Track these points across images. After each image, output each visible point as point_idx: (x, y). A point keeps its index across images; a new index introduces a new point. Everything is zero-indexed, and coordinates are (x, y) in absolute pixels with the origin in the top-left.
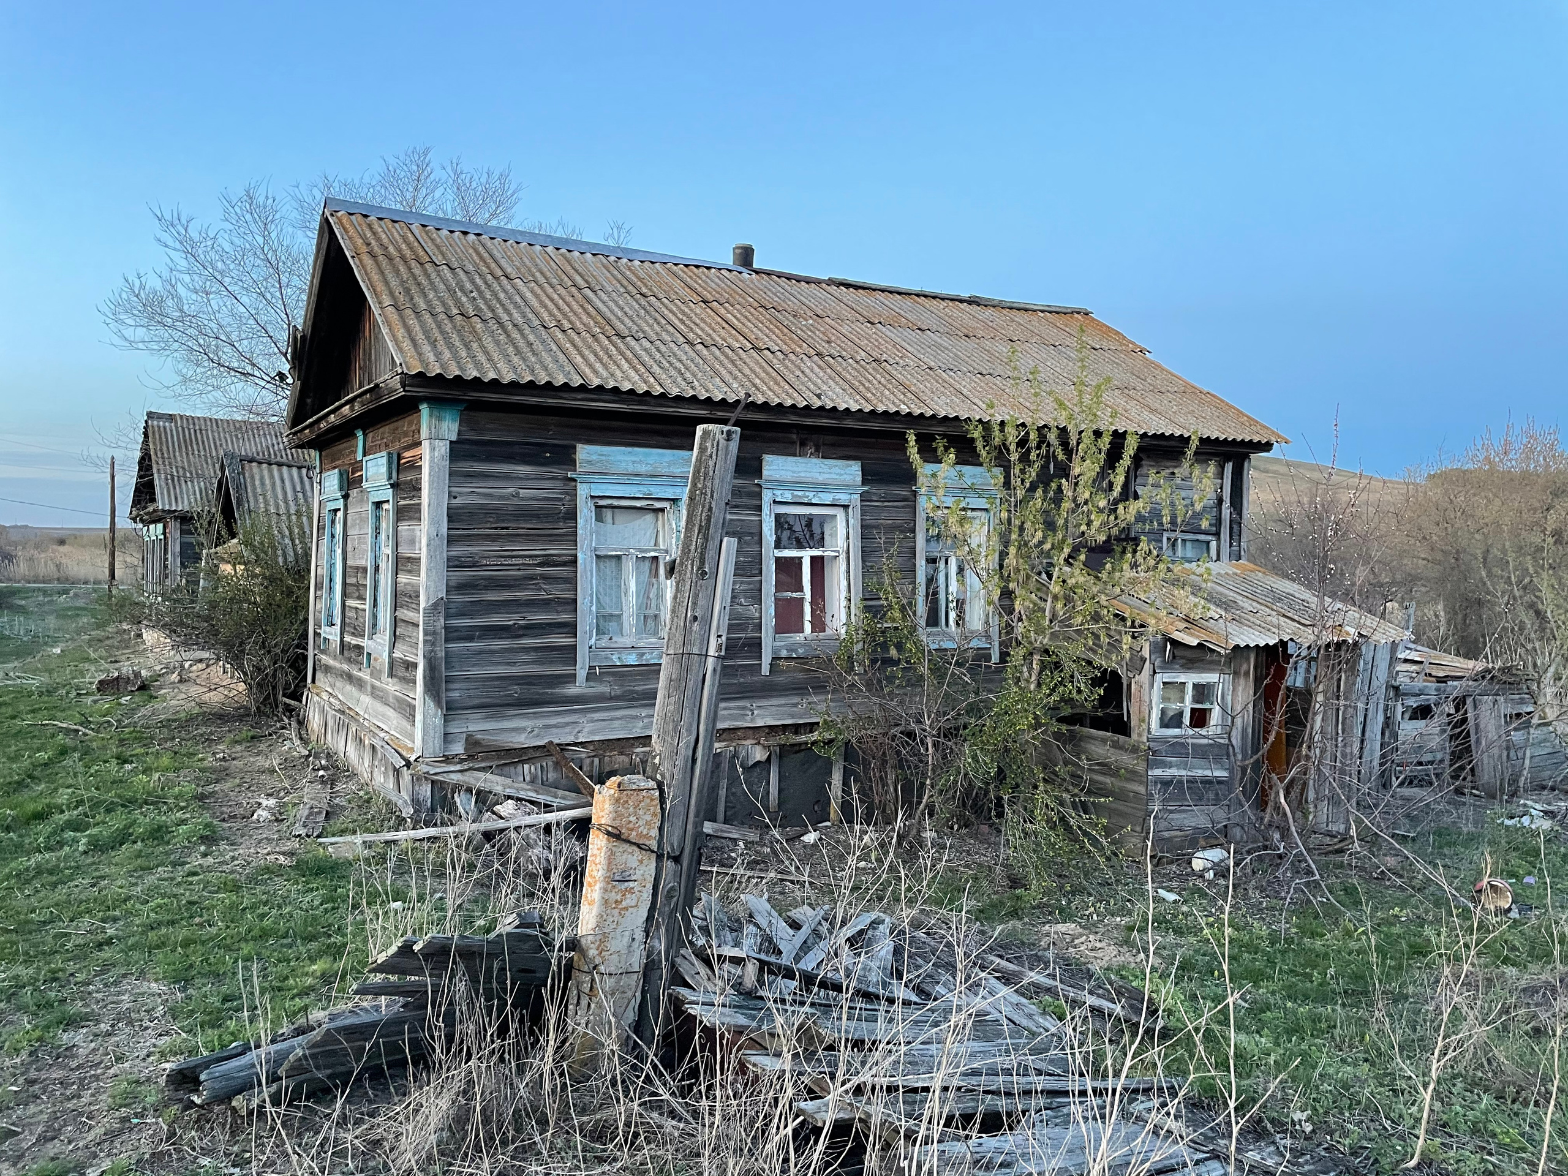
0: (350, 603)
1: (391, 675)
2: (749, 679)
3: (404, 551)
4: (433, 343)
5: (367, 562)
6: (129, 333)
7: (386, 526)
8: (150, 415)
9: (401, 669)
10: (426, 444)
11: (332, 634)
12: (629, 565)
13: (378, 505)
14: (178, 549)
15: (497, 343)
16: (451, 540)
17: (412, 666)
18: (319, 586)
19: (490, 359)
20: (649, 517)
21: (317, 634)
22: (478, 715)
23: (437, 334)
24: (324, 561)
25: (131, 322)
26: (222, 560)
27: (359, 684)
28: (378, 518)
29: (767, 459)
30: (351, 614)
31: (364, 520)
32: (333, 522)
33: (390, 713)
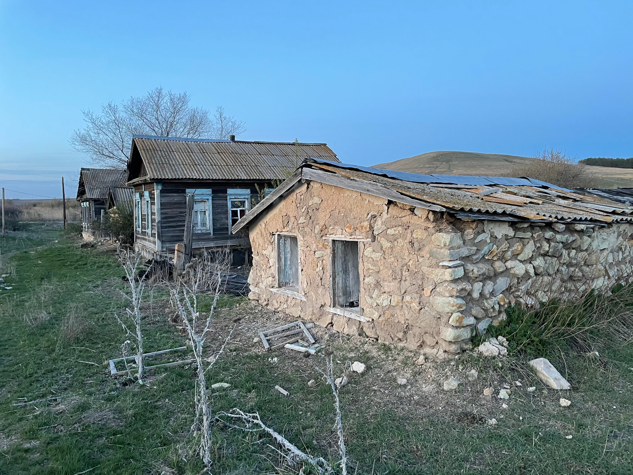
0: (143, 222)
1: (152, 236)
2: (226, 236)
3: (153, 211)
4: (156, 171)
5: (146, 213)
6: (77, 147)
7: (149, 206)
8: (82, 169)
9: (153, 235)
10: (155, 190)
11: (139, 230)
12: (199, 213)
13: (148, 201)
14: (94, 209)
15: (169, 169)
16: (161, 209)
17: (155, 234)
18: (136, 219)
19: (167, 174)
20: (203, 203)
21: (136, 230)
22: (168, 243)
23: (157, 169)
24: (137, 213)
25: (77, 144)
26: (111, 213)
27: (145, 240)
28: (148, 204)
29: (228, 189)
30: (143, 225)
31: (145, 204)
32: (138, 204)
33: (152, 244)
